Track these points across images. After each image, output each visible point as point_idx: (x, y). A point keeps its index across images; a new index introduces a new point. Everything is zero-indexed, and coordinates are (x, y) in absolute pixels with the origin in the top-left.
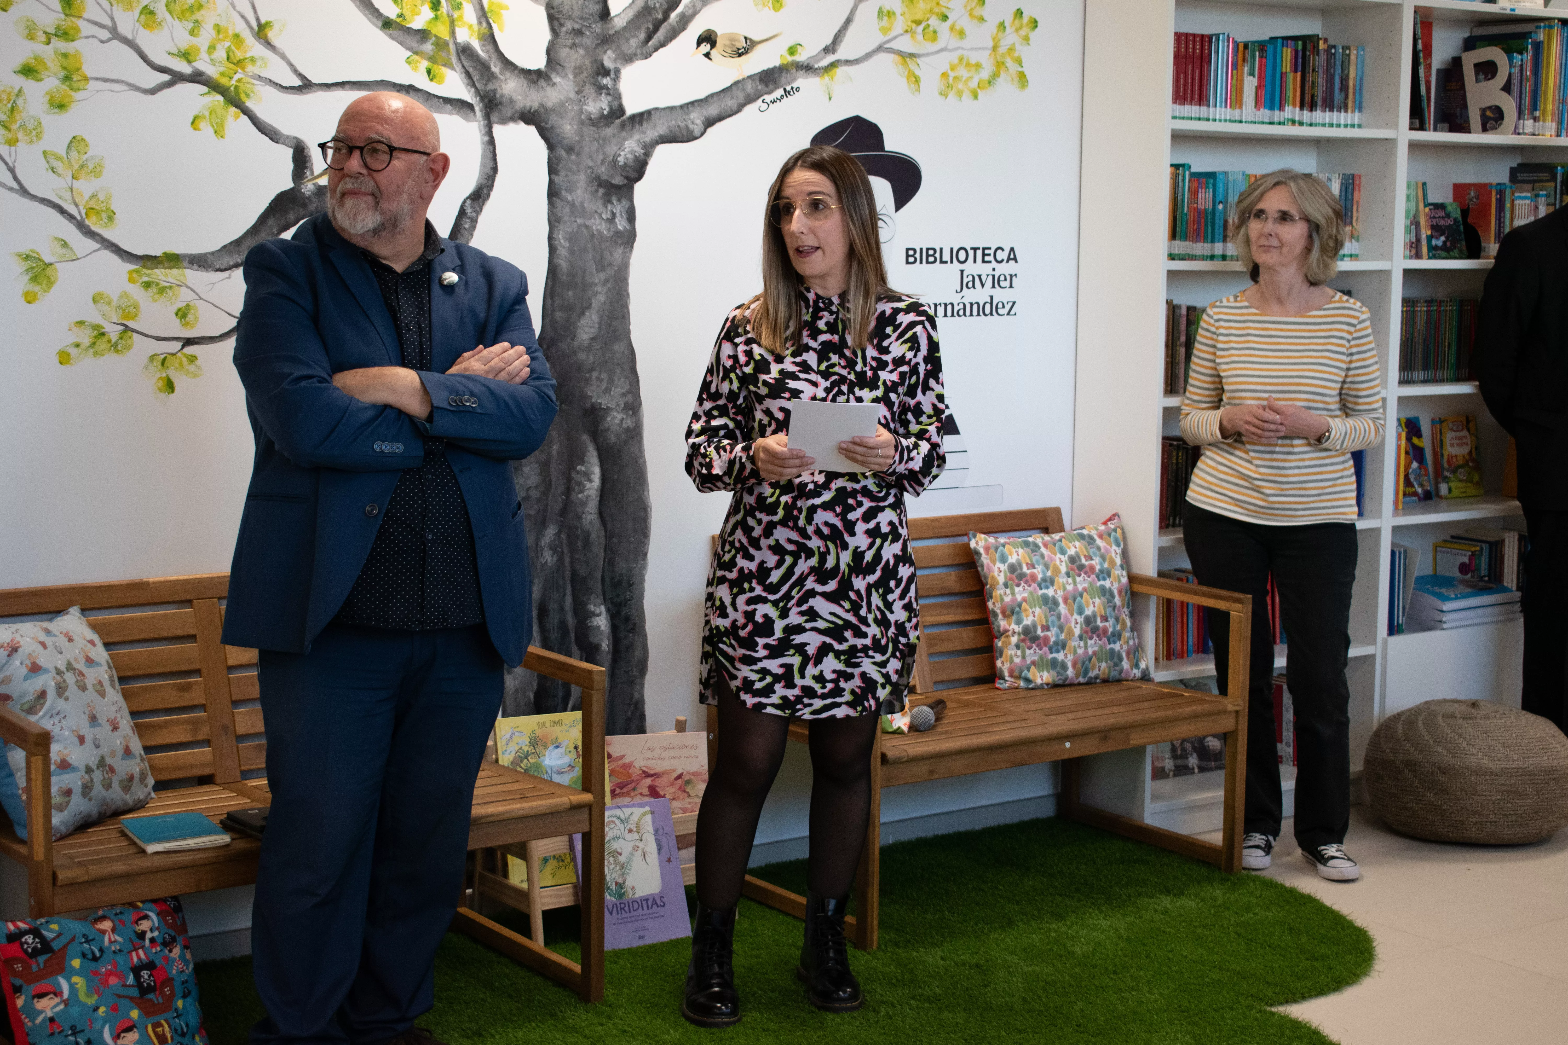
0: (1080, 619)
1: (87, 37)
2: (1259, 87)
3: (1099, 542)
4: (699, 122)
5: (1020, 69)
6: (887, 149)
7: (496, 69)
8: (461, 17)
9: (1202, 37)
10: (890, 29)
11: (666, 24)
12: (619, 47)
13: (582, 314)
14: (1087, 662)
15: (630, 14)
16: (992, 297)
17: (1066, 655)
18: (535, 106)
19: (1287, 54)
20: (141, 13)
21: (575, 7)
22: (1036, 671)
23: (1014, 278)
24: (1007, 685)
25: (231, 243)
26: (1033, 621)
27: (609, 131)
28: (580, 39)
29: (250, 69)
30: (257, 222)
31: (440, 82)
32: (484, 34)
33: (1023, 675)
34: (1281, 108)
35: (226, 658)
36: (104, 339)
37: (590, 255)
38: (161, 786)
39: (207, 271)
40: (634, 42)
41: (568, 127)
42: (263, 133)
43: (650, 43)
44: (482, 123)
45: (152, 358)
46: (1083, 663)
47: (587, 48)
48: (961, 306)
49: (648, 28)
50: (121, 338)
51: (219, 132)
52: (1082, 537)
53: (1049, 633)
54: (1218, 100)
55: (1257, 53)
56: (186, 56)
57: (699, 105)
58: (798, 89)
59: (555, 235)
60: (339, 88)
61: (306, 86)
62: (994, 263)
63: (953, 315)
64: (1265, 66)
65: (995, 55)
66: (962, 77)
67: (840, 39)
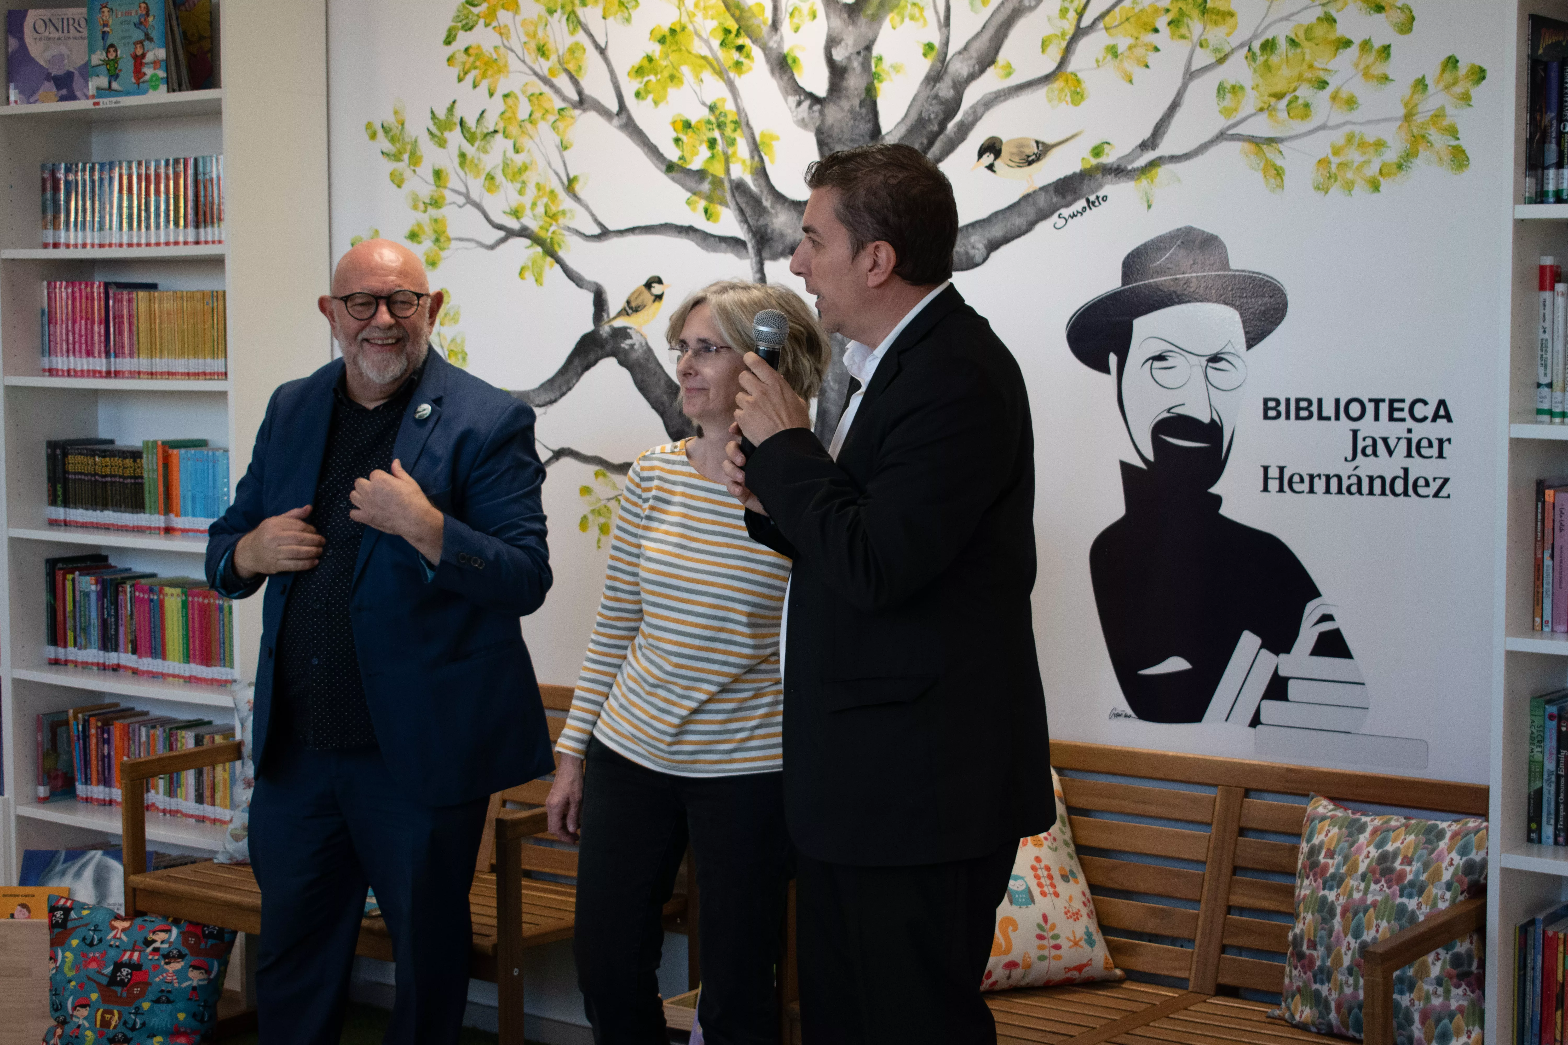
1: (450, 204)
4: (980, 246)
5: (1454, 143)
6: (1232, 267)
7: (767, 203)
8: (735, 153)
10: (1236, 109)
11: (942, 136)
14: (1356, 1010)
15: (902, 130)
16: (1406, 471)
20: (486, 179)
21: (845, 130)
22: (1299, 1002)
23: (1446, 444)
25: (547, 381)
29: (562, 221)
31: (716, 221)
32: (756, 168)
42: (571, 279)
44: (754, 260)
48: (1354, 480)
49: (922, 143)
51: (538, 281)
53: (1315, 953)
56: (516, 213)
57: (981, 227)
58: (1105, 198)
60: (629, 233)
61: (605, 233)
62: (1410, 423)
63: (1340, 492)
65: (1409, 126)
66: (1352, 162)
67: (1162, 129)
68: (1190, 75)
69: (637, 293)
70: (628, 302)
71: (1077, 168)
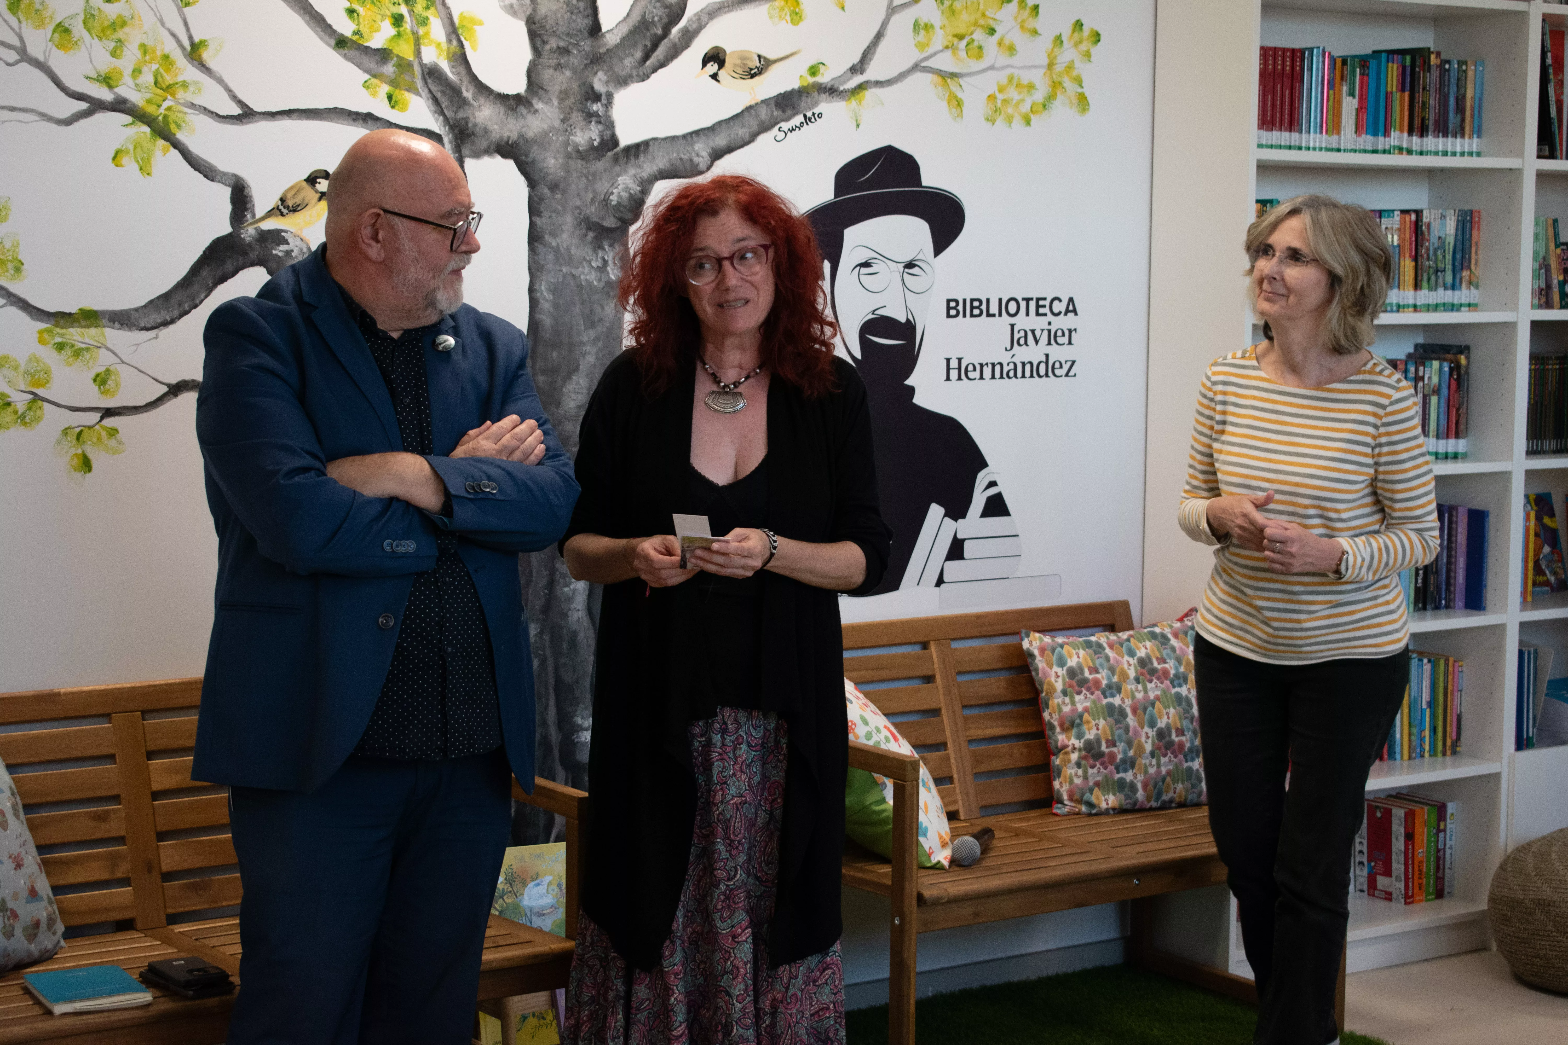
0: (1152, 733)
2: (1360, 110)
3: (1174, 642)
4: (704, 154)
5: (1080, 90)
6: (924, 183)
7: (468, 93)
8: (427, 34)
9: (1293, 51)
10: (927, 45)
11: (666, 40)
12: (611, 68)
13: (568, 378)
14: (1160, 783)
15: (625, 29)
16: (1047, 356)
17: (1135, 775)
18: (514, 136)
19: (1393, 70)
20: (54, 31)
21: (561, 23)
22: (1100, 794)
23: (1073, 333)
24: (1066, 810)
25: (158, 298)
26: (1097, 735)
27: (600, 165)
28: (566, 58)
29: (181, 95)
30: (189, 272)
31: (403, 110)
32: (454, 54)
33: (1085, 798)
34: (1386, 133)
35: (150, 781)
36: (10, 409)
37: (578, 309)
38: (72, 933)
39: (130, 330)
40: (628, 62)
41: (553, 161)
42: (196, 169)
43: (648, 63)
45: (66, 431)
46: (1155, 785)
47: (574, 70)
48: (1012, 366)
49: (645, 46)
50: (30, 409)
51: (145, 168)
52: (1153, 636)
53: (1115, 750)
54: (1312, 125)
55: (1358, 70)
56: (107, 80)
57: (705, 135)
58: (820, 115)
59: (537, 287)
60: (285, 117)
61: (247, 115)
62: (1050, 317)
63: (1002, 377)
64: (1367, 85)
65: (1051, 74)
66: (1012, 100)
67: (869, 57)
68: (892, 10)
69: (295, 189)
70: (282, 200)
71: (796, 85)
